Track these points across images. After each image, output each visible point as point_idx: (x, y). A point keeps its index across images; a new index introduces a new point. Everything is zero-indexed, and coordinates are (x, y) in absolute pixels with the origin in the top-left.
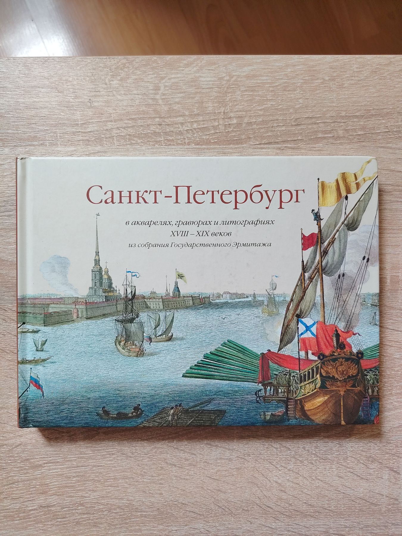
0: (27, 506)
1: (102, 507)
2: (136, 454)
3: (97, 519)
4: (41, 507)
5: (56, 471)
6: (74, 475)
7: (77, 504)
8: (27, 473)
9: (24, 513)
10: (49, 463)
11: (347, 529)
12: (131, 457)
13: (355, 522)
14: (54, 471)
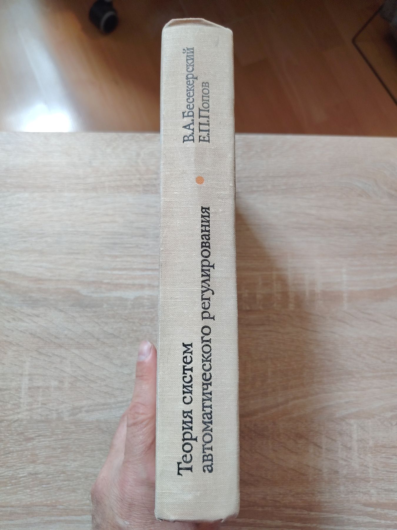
0: (19, 474)
1: (80, 474)
2: (110, 429)
3: (76, 485)
4: (30, 474)
5: (45, 443)
6: (59, 446)
7: (60, 472)
8: (21, 444)
9: (16, 479)
10: (40, 436)
11: (281, 496)
12: (106, 432)
13: (288, 490)
14: (43, 443)
